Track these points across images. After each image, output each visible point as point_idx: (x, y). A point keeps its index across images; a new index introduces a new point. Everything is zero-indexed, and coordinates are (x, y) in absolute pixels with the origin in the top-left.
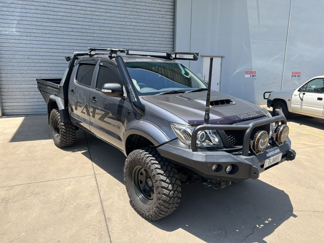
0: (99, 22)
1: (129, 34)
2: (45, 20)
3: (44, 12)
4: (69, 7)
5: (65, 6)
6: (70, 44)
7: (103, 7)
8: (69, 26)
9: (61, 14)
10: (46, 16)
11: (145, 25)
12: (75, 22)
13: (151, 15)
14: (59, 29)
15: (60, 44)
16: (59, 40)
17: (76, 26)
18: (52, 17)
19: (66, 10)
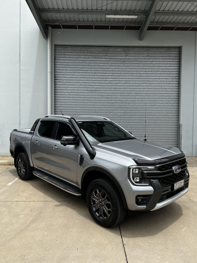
0: (120, 90)
1: (142, 97)
2: (85, 92)
3: (85, 86)
4: (101, 82)
5: (98, 82)
6: (100, 106)
7: (123, 80)
8: (100, 94)
9: (95, 87)
10: (86, 89)
11: (155, 90)
12: (104, 92)
13: (160, 82)
14: (93, 97)
15: (93, 106)
16: (93, 104)
17: (104, 94)
18: (89, 89)
19: (99, 84)
